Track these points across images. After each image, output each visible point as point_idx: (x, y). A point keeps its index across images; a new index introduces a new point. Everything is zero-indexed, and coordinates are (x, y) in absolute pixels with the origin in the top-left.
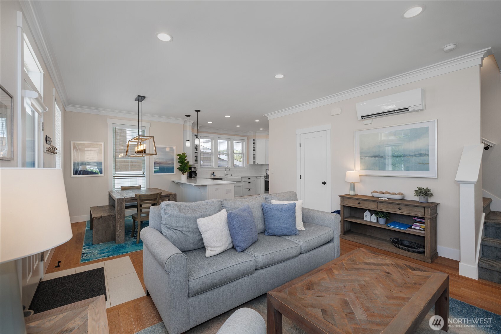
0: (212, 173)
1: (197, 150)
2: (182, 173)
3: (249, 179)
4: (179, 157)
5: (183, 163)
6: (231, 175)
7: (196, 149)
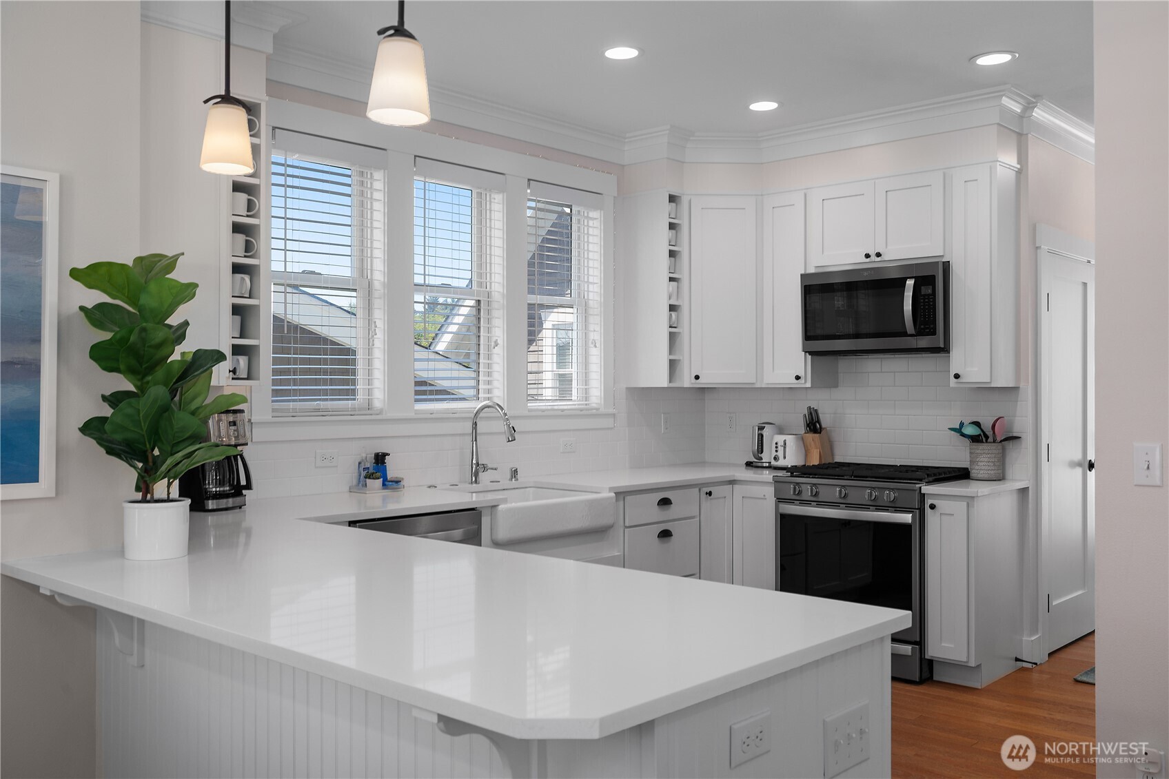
0: (370, 463)
1: (250, 206)
2: (127, 475)
3: (665, 502)
4: (94, 297)
5: (151, 369)
6: (514, 473)
7: (243, 197)
